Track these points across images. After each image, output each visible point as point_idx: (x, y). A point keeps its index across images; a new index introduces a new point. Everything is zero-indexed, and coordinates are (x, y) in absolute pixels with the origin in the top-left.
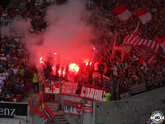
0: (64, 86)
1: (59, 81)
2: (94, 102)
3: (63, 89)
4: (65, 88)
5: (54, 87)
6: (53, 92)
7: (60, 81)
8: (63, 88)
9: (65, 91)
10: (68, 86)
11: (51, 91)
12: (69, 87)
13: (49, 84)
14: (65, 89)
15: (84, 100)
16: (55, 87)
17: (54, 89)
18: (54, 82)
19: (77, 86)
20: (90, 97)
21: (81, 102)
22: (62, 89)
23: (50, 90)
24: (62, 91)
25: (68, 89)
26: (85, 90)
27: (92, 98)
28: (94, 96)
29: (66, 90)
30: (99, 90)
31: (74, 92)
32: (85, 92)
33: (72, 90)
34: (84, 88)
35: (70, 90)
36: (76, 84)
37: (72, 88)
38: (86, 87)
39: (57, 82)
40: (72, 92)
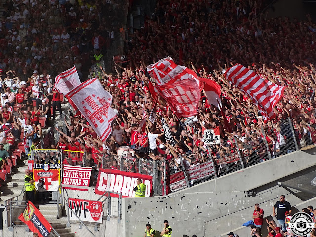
0: (67, 173)
1: (57, 165)
2: (123, 199)
3: (66, 179)
4: (69, 177)
7: (59, 163)
8: (66, 176)
9: (69, 181)
10: (75, 172)
12: (76, 174)
14: (70, 178)
15: (105, 197)
18: (49, 166)
19: (90, 173)
20: (115, 191)
21: (99, 200)
22: (64, 179)
24: (64, 183)
25: (75, 177)
26: (105, 179)
27: (119, 192)
28: (121, 189)
29: (71, 180)
30: (131, 177)
31: (86, 182)
32: (105, 182)
33: (82, 180)
34: (103, 175)
35: (79, 179)
36: (90, 168)
37: (81, 176)
38: (107, 173)
39: (54, 165)
40: (82, 182)
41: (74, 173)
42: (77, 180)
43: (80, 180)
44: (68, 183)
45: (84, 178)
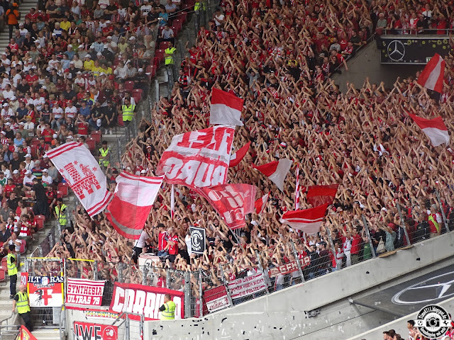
0: (72, 288)
1: (60, 278)
2: (146, 322)
3: (71, 296)
4: (75, 293)
5: (50, 292)
6: (46, 303)
7: (62, 275)
8: (71, 293)
9: (75, 299)
10: (82, 287)
11: (43, 300)
12: (83, 289)
13: (38, 285)
14: (76, 295)
15: (121, 320)
16: (52, 290)
17: (50, 297)
18: (49, 279)
19: (103, 288)
20: (135, 312)
21: (114, 323)
22: (69, 296)
23: (40, 298)
24: (69, 301)
25: (83, 294)
26: (122, 296)
27: (141, 313)
28: (143, 309)
29: (77, 297)
30: (156, 293)
31: (97, 300)
32: (122, 300)
33: (92, 297)
34: (119, 292)
35: (87, 297)
36: (102, 282)
37: (91, 292)
38: (124, 288)
39: (56, 278)
40: (92, 301)
41: (81, 289)
42: (85, 297)
43: (90, 298)
44: (73, 301)
45: (95, 295)
